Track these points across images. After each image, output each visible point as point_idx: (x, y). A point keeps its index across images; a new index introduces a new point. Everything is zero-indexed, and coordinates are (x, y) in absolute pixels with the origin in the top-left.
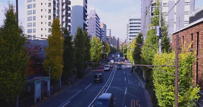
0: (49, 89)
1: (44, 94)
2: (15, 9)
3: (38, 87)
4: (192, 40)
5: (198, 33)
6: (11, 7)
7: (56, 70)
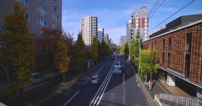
0: (93, 64)
1: (91, 66)
2: (81, 33)
3: (89, 64)
4: (156, 44)
5: (156, 42)
6: (80, 32)
7: (95, 57)
